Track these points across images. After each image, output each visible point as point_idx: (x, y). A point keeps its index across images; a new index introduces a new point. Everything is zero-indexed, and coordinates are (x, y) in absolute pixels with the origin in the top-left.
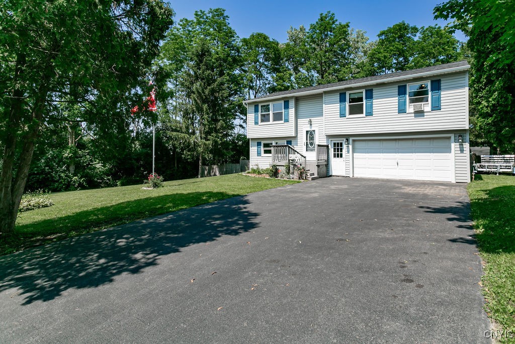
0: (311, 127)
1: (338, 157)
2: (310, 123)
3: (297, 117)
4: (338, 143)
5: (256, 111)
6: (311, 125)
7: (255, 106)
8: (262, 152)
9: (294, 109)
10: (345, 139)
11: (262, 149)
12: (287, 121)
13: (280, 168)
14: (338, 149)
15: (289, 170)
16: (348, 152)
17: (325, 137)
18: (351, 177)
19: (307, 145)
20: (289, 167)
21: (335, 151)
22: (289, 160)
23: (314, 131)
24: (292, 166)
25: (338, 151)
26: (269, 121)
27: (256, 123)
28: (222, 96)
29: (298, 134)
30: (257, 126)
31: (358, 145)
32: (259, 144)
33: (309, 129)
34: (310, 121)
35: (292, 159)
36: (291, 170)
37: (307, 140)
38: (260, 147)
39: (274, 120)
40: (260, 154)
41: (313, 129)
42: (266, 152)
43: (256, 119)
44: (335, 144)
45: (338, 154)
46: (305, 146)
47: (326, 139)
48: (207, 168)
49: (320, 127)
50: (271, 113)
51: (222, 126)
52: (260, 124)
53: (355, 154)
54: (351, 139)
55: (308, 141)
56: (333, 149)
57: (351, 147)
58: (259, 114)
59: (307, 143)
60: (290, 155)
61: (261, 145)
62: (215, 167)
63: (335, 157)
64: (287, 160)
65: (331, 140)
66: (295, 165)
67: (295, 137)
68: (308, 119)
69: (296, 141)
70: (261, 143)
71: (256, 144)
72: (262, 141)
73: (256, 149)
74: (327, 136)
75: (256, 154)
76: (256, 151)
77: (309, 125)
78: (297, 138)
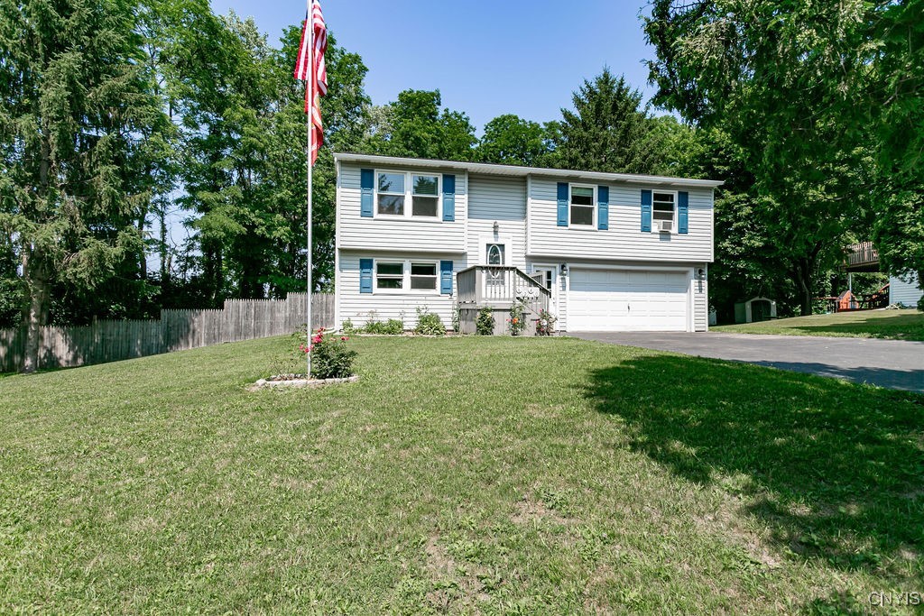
0: (496, 238)
2: (496, 230)
5: (367, 184)
6: (496, 232)
7: (363, 171)
8: (375, 283)
9: (466, 196)
10: (557, 266)
11: (375, 275)
12: (449, 218)
16: (563, 288)
18: (568, 330)
23: (502, 246)
26: (402, 213)
27: (366, 213)
30: (366, 220)
31: (578, 276)
32: (366, 264)
33: (492, 241)
34: (496, 226)
37: (486, 263)
38: (370, 273)
39: (415, 213)
40: (369, 288)
41: (500, 242)
42: (383, 283)
43: (366, 203)
47: (525, 263)
49: (515, 238)
50: (409, 195)
52: (376, 216)
54: (569, 266)
57: (568, 279)
58: (375, 193)
61: (371, 267)
68: (493, 221)
69: (463, 262)
70: (371, 261)
71: (359, 262)
72: (374, 259)
73: (359, 275)
74: (527, 257)
75: (359, 288)
76: (359, 280)
77: (492, 234)
78: (464, 257)
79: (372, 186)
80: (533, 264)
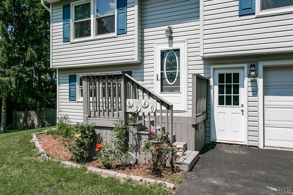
0: (171, 43)
1: (229, 103)
2: (170, 35)
3: (142, 25)
4: (228, 76)
5: (66, 16)
6: (171, 38)
7: (64, 7)
8: (79, 93)
9: (136, 7)
10: (246, 66)
11: (78, 87)
12: (122, 31)
13: (103, 133)
14: (229, 87)
15: (127, 141)
16: (255, 92)
17: (202, 62)
18: (261, 146)
19: (162, 79)
20: (127, 134)
21: (221, 91)
22: (126, 114)
23: (178, 50)
24: (135, 131)
25: (229, 92)
26: (89, 35)
27: (66, 40)
28: (33, 15)
29: (145, 58)
30: (68, 45)
31: (276, 77)
32: (72, 79)
33: (166, 47)
34: (170, 31)
35: (133, 110)
36: (132, 142)
37: (162, 69)
38: (75, 85)
39: (99, 32)
40: (75, 97)
41: (175, 46)
43: (66, 31)
44: (221, 76)
45: (229, 98)
46: (159, 82)
47: (202, 67)
48: (23, 114)
49: (190, 41)
50: (93, 19)
51: (32, 57)
52: (72, 40)
53: (267, 98)
54: (261, 66)
55: (165, 72)
56: (216, 88)
57: (260, 82)
58: (72, 22)
59: (162, 74)
60: (130, 101)
61: (75, 81)
62: (32, 113)
63: (221, 102)
64: (122, 113)
65: (214, 69)
66: (141, 128)
67: (139, 65)
68: (166, 27)
69: (141, 70)
70: (75, 76)
71: (68, 78)
72: (77, 74)
73: (68, 88)
74: (205, 59)
75: (68, 97)
76: (68, 91)
77: (167, 40)
78: (141, 67)
79: (69, 17)
80: (212, 67)
